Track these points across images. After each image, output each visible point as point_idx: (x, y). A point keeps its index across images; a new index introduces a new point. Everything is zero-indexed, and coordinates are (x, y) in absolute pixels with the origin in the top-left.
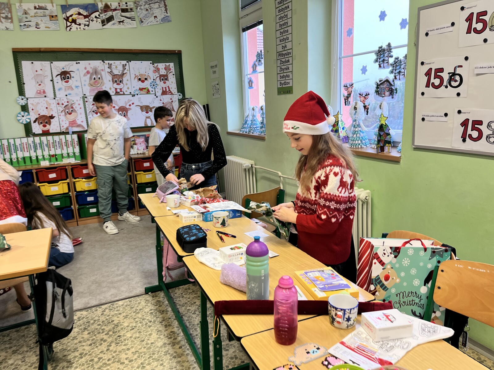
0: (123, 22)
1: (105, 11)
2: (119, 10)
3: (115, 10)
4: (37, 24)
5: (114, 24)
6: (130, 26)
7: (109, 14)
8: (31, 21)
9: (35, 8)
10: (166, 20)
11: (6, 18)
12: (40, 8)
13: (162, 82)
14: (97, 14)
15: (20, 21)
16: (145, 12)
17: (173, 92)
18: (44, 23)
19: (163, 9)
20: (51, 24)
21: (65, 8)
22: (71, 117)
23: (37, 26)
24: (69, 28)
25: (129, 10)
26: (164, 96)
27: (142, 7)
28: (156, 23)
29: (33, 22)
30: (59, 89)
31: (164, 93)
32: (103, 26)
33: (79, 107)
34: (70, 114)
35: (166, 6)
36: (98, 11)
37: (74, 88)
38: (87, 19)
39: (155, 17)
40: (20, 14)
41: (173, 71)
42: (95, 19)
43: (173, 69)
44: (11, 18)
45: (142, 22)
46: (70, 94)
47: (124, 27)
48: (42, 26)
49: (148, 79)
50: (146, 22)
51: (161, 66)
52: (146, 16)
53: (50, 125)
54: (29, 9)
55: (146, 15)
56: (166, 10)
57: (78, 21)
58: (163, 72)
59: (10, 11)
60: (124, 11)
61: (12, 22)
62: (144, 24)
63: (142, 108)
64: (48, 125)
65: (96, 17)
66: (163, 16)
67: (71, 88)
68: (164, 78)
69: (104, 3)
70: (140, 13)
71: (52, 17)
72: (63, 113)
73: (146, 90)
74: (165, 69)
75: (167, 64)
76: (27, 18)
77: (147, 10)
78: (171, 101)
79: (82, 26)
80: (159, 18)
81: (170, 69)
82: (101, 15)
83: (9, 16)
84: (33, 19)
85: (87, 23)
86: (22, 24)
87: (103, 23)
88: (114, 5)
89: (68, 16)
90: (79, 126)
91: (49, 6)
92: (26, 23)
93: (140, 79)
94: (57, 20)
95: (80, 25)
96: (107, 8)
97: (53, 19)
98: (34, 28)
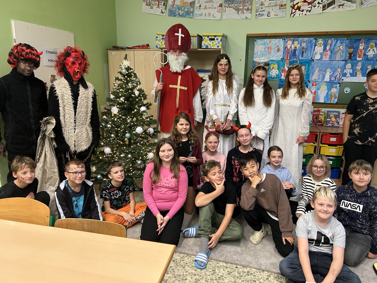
0: (343, 5)
4: (269, 13)
5: (333, 8)
6: (350, 9)
8: (264, 11)
11: (248, 9)
15: (257, 11)
18: (274, 11)
20: (280, 13)
24: (293, 15)
29: (266, 11)
32: (323, 10)
38: (310, 6)
40: (258, 6)
42: (317, 5)
44: (251, 10)
45: (362, 4)
47: (343, 10)
48: (272, 14)
50: (366, 3)
57: (302, 8)
59: (251, 4)
61: (251, 12)
62: (364, 6)
65: (319, 3)
71: (282, 6)
76: (262, 8)
79: (305, 11)
82: (323, 1)
83: (250, 8)
84: (266, 9)
85: (310, 9)
87: (324, 8)
89: (294, 4)
92: (261, 13)
94: (285, 8)
95: (303, 11)
97: (283, 7)
98: (265, 17)
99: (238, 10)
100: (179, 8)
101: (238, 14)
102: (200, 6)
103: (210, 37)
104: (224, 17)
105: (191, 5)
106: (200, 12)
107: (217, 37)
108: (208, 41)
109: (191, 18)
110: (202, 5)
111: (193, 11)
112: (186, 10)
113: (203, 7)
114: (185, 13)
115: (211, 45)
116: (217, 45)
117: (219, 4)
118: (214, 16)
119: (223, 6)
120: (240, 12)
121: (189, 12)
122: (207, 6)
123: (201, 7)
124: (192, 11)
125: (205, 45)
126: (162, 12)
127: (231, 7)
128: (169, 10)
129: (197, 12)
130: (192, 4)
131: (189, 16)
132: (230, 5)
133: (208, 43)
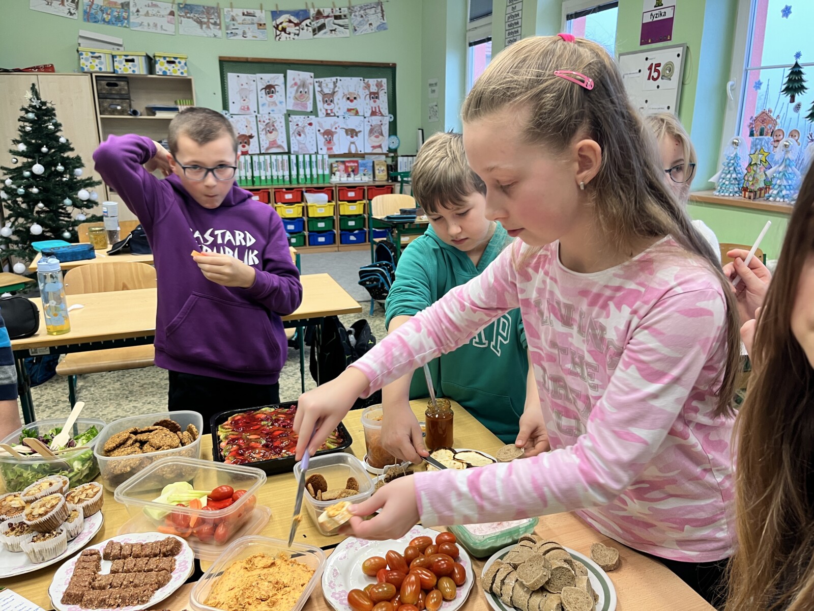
0: (334, 30)
1: (318, 19)
2: (331, 17)
3: (328, 17)
4: (244, 33)
5: (325, 33)
6: (343, 35)
7: (321, 21)
8: (238, 29)
9: (244, 14)
10: (382, 27)
11: (215, 24)
12: (249, 14)
13: (372, 100)
14: (308, 22)
15: (227, 28)
16: (359, 19)
17: (383, 113)
18: (252, 31)
19: (380, 15)
20: (258, 33)
21: (275, 14)
22: (272, 137)
23: (244, 34)
24: (278, 38)
25: (343, 17)
26: (374, 117)
27: (357, 14)
28: (370, 31)
29: (240, 29)
30: (263, 105)
31: (373, 113)
32: (314, 35)
33: (280, 125)
34: (271, 133)
35: (382, 11)
36: (309, 18)
37: (278, 103)
38: (297, 28)
39: (371, 24)
40: (228, 20)
41: (386, 88)
42: (306, 28)
43: (385, 86)
44: (219, 25)
45: (356, 30)
46: (273, 111)
47: (336, 36)
48: (249, 35)
49: (358, 98)
50: (359, 30)
51: (372, 82)
52: (360, 24)
53: (249, 145)
54: (237, 15)
55: (360, 22)
56: (383, 16)
57: (288, 30)
58: (374, 89)
59: (219, 17)
60: (337, 17)
61: (220, 29)
62: (357, 33)
63: (347, 131)
64: (247, 146)
65: (307, 25)
66: (379, 23)
67: (274, 103)
68: (374, 96)
69: (316, 9)
70: (355, 20)
71: (261, 25)
72: (264, 132)
73: (354, 111)
74: (377, 86)
75: (379, 80)
76: (234, 25)
77: (362, 16)
78: (380, 123)
79: (292, 35)
80: (375, 25)
81: (382, 86)
82: (313, 23)
83: (218, 22)
84: (240, 26)
85: (297, 32)
86: (229, 32)
87: (315, 32)
88: (327, 11)
89: (278, 23)
90: (279, 146)
91: (258, 13)
92: (233, 31)
93: (348, 99)
94: (266, 29)
95: (289, 34)
96: (319, 14)
97: (261, 27)
98: (240, 37)
99: (201, 23)
100: (102, 11)
101: (202, 28)
102: (138, 11)
103: (168, 59)
104: (181, 32)
105: (123, 7)
106: (139, 20)
107: (178, 60)
108: (166, 65)
109: (125, 27)
110: (140, 10)
111: (128, 16)
112: (115, 14)
113: (142, 12)
114: (114, 20)
115: (171, 71)
116: (181, 71)
117: (169, 12)
118: (164, 28)
119: (176, 14)
120: (204, 26)
121: (122, 18)
122: (150, 12)
123: (140, 13)
124: (126, 17)
125: (160, 70)
126: (71, 14)
127: (189, 18)
128: (85, 12)
129: (133, 19)
130: (125, 6)
131: (122, 24)
132: (188, 15)
133: (166, 68)
